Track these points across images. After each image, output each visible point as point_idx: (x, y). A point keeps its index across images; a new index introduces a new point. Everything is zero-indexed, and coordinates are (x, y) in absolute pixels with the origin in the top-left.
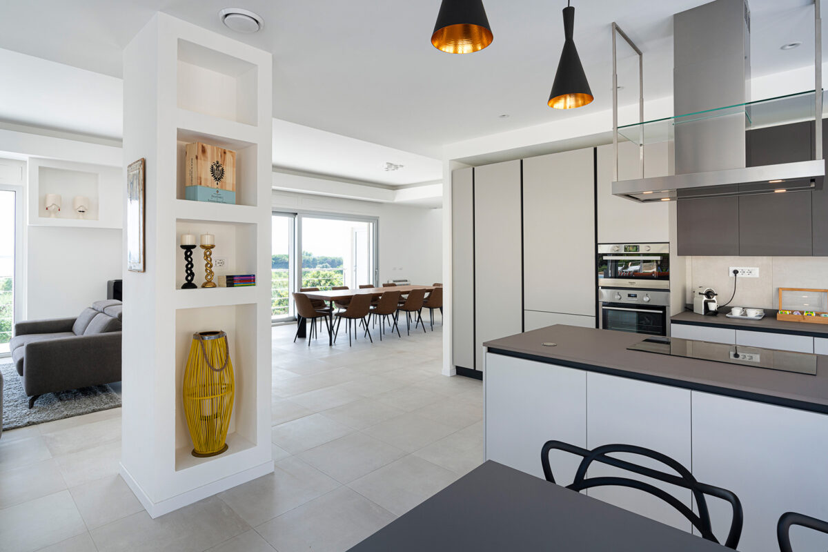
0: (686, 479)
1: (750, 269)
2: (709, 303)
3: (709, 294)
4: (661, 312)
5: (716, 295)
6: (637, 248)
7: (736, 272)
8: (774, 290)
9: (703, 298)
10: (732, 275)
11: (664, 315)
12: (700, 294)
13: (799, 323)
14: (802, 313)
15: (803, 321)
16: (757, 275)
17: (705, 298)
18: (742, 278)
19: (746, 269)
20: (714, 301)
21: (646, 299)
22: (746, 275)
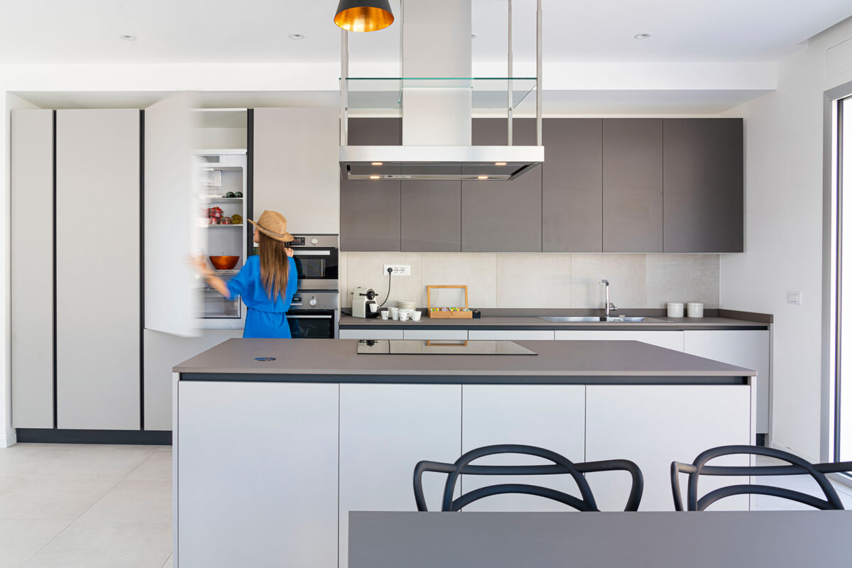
0: (561, 465)
1: (403, 266)
2: (371, 305)
3: (370, 295)
4: (330, 317)
5: (377, 295)
6: (303, 241)
7: (390, 270)
8: (424, 288)
9: (364, 299)
10: (386, 273)
11: (332, 321)
12: (361, 295)
13: (448, 319)
14: (448, 308)
15: (451, 317)
16: (409, 274)
17: (366, 299)
18: (395, 276)
19: (399, 267)
20: (374, 302)
21: (313, 302)
22: (399, 274)
